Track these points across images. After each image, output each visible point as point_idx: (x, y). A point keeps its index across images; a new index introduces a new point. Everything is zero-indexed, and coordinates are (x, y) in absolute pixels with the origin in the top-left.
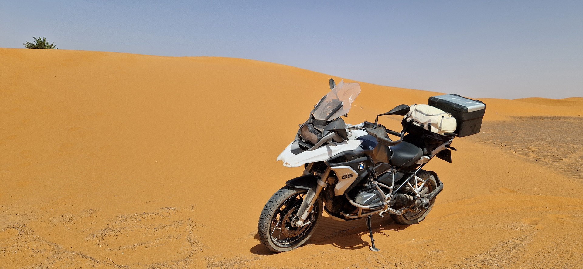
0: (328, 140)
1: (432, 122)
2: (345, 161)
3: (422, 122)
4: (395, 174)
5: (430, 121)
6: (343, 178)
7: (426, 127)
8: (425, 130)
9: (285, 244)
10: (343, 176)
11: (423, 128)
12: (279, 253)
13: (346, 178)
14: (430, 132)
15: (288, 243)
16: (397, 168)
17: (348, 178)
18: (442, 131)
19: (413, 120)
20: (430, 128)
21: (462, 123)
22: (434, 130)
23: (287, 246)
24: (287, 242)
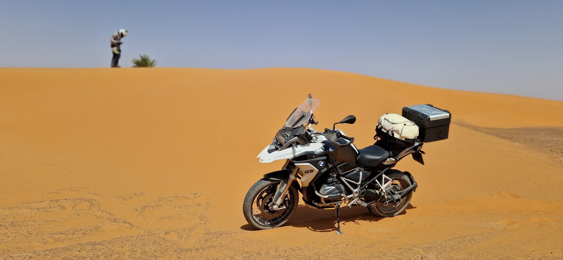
0: (293, 142)
1: (394, 129)
2: (307, 160)
3: (388, 129)
4: (362, 172)
5: (393, 128)
6: (305, 173)
7: (390, 133)
8: (390, 136)
9: (266, 223)
10: (306, 171)
11: (388, 134)
12: (261, 230)
13: (308, 173)
14: (393, 137)
15: (270, 223)
16: (364, 168)
17: (310, 172)
18: (403, 137)
19: (382, 127)
20: (393, 134)
21: (426, 130)
22: (396, 136)
23: (268, 225)
24: (268, 222)
